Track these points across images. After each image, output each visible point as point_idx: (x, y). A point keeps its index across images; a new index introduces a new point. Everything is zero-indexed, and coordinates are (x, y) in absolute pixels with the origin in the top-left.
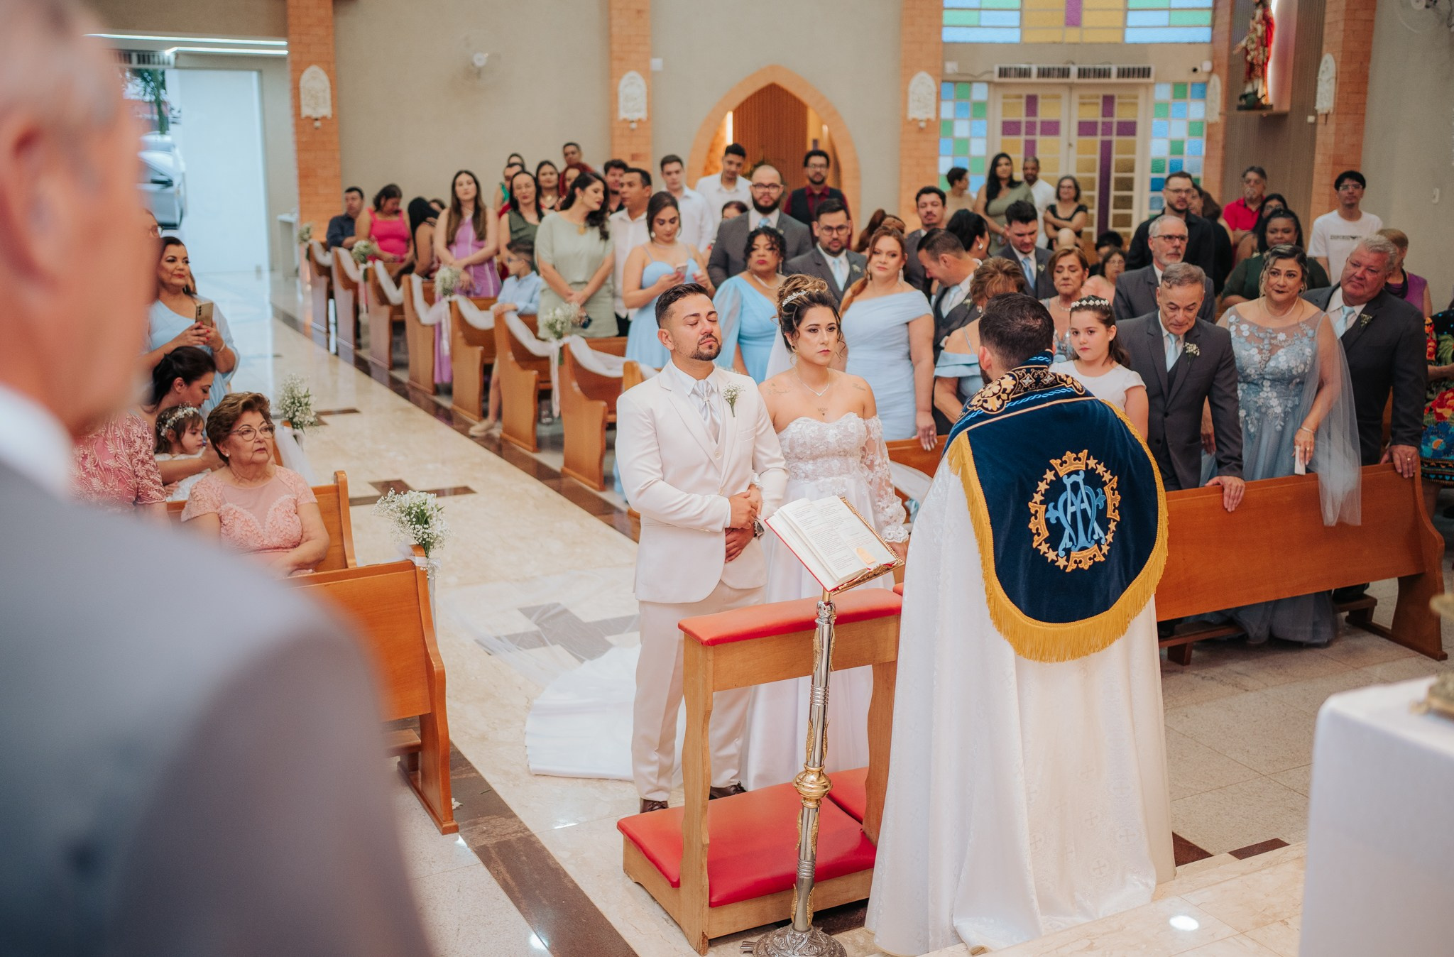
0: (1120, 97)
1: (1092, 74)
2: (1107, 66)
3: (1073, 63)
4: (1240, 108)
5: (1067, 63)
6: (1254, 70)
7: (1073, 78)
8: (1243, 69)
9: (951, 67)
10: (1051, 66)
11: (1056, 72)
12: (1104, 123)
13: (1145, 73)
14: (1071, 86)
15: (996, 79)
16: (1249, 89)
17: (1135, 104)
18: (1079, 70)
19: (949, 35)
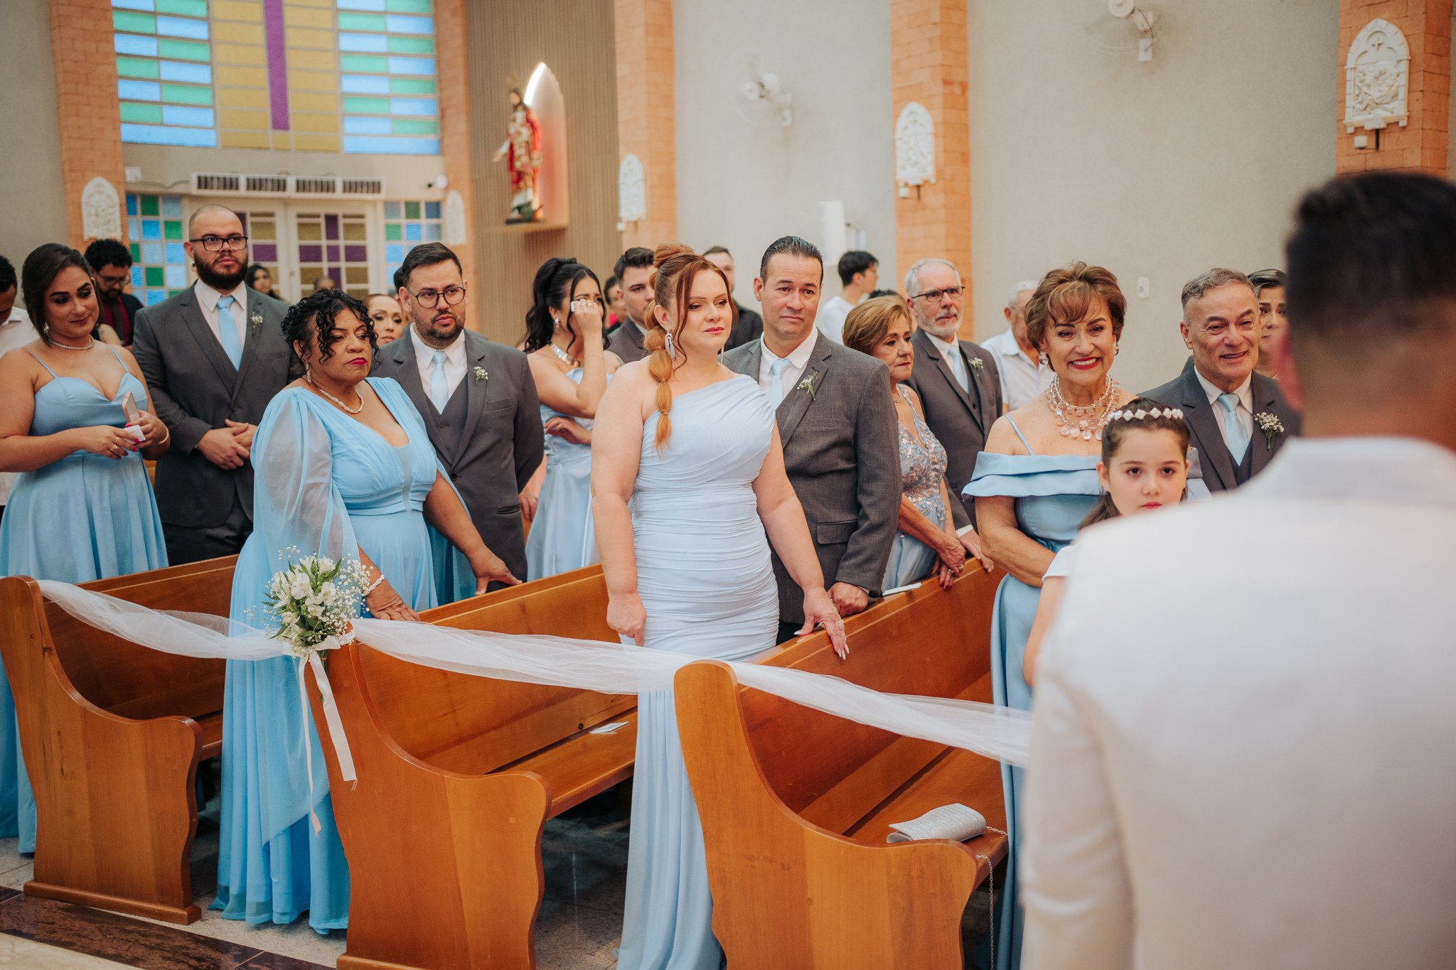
0: (345, 216)
1: (313, 187)
2: (330, 178)
3: (287, 173)
4: (509, 222)
5: (281, 173)
6: (518, 179)
7: (291, 191)
8: (508, 177)
9: (133, 175)
10: (263, 176)
11: (270, 185)
12: (329, 248)
13: (375, 187)
14: (286, 202)
15: (194, 190)
16: (519, 200)
17: (362, 226)
18: (298, 182)
19: (129, 133)
